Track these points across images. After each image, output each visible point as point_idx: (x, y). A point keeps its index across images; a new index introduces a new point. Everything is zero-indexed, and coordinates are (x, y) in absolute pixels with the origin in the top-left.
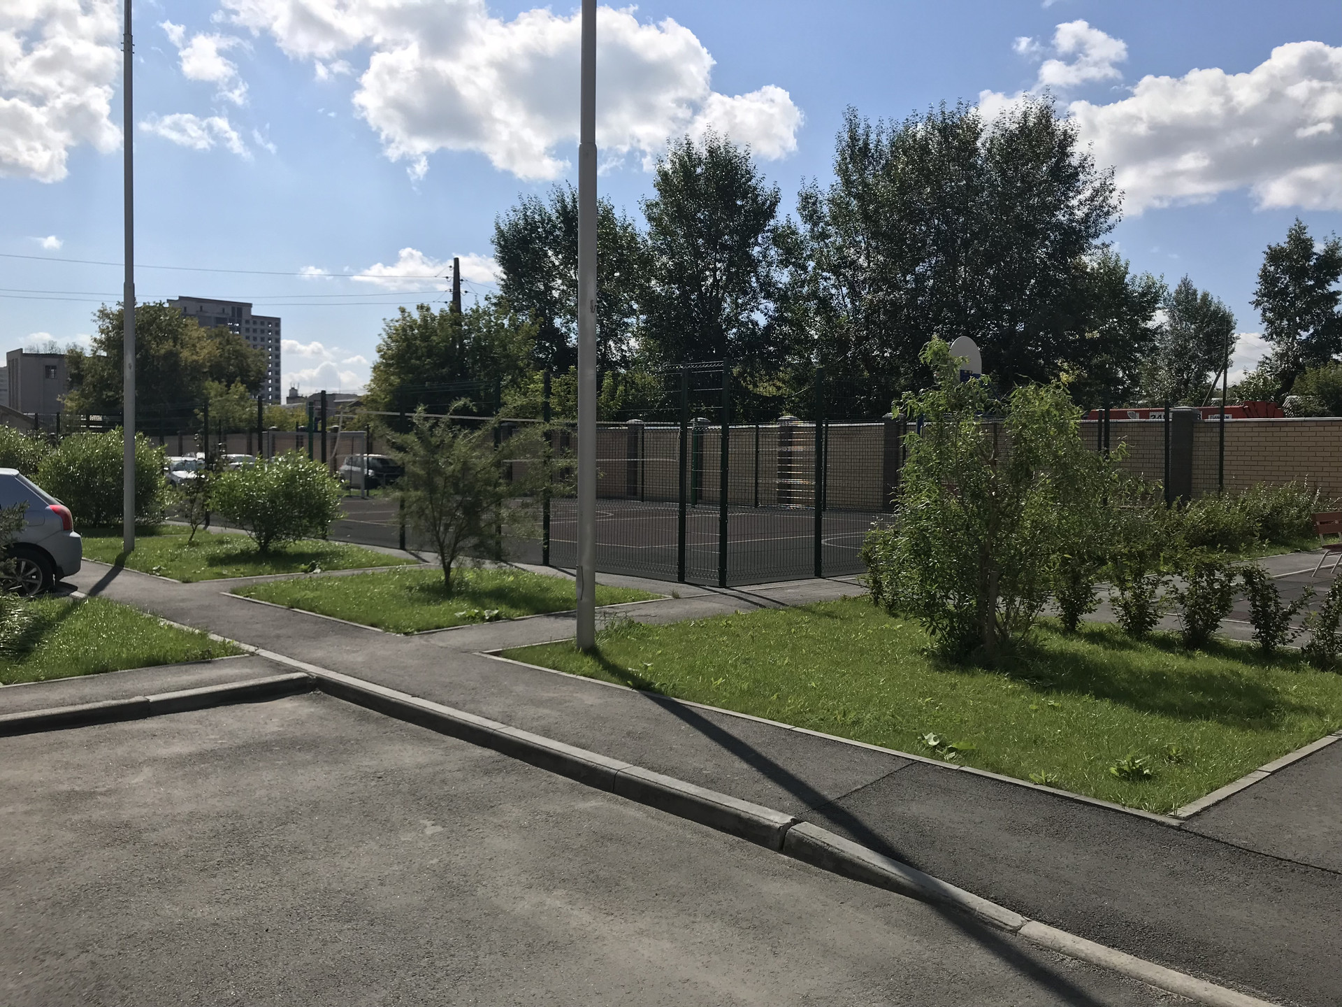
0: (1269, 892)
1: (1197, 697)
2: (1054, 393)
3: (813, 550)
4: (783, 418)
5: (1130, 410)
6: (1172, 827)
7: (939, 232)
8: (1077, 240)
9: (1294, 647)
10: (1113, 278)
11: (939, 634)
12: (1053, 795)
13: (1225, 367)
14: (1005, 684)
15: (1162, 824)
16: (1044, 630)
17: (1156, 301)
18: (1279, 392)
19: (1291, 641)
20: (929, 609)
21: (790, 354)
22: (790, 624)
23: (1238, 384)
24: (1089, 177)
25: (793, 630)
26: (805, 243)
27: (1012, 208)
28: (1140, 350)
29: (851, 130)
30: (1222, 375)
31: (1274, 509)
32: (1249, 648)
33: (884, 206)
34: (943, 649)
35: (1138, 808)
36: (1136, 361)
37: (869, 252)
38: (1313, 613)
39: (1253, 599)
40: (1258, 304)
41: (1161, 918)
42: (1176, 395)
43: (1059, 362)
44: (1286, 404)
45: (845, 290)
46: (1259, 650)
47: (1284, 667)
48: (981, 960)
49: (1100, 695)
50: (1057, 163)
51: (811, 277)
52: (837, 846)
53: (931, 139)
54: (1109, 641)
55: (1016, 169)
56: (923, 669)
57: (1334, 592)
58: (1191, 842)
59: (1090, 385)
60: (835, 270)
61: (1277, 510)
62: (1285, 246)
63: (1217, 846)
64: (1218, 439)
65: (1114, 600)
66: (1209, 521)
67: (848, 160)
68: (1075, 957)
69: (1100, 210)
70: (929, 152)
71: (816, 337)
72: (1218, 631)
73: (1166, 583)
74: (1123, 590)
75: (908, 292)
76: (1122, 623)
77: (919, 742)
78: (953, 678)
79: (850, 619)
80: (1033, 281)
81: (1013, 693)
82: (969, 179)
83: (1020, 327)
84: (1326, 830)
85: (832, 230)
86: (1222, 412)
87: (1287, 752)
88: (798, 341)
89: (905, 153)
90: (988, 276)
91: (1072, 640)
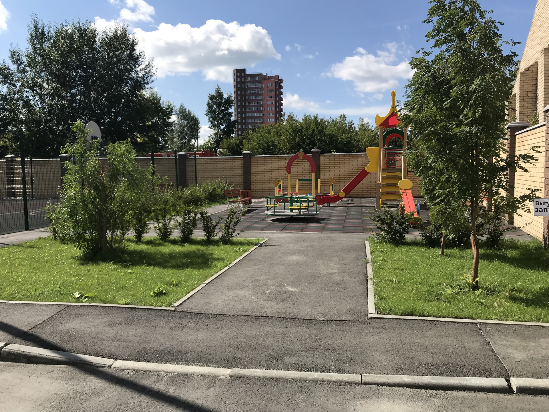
0: (204, 327)
1: (184, 260)
2: (126, 145)
3: (24, 218)
4: (8, 156)
5: (163, 153)
6: (172, 311)
7: (81, 76)
8: (140, 85)
9: (217, 238)
10: (155, 102)
11: (82, 250)
12: (128, 308)
13: (198, 138)
14: (111, 266)
15: (168, 310)
16: (129, 242)
17: (172, 112)
18: (215, 148)
19: (216, 236)
20: (79, 238)
21: (10, 126)
22: (10, 254)
23: (202, 144)
24: (143, 59)
25: (11, 256)
26: (14, 74)
27: (113, 69)
28: (167, 130)
29: (35, 24)
30: (197, 140)
31: (213, 189)
32: (203, 240)
33: (54, 61)
34: (85, 255)
35: (160, 306)
36: (166, 134)
37: (48, 81)
38: (222, 225)
39: (204, 222)
40: (207, 115)
41: (166, 346)
42: (181, 148)
43: (135, 134)
44: (218, 152)
45: (37, 98)
46: (206, 240)
47: (214, 245)
48: (95, 382)
49: (149, 264)
50: (131, 52)
51: (19, 90)
52: (28, 351)
53: (74, 34)
54: (154, 243)
55: (114, 53)
56: (75, 264)
57: (228, 217)
58: (178, 315)
59: (148, 143)
60: (32, 88)
61: (214, 190)
62: (215, 94)
63: (187, 314)
64: (194, 164)
65: (155, 227)
66: (192, 195)
67: (34, 38)
68: (133, 370)
69: (148, 74)
70: (74, 40)
71: (24, 119)
72: (193, 235)
73: (174, 219)
74: (159, 223)
75: (68, 101)
76: (159, 236)
77: (71, 297)
78: (89, 267)
79: (42, 248)
80: (123, 100)
81: (114, 269)
82: (93, 54)
83: (119, 119)
84: (223, 300)
85: (28, 69)
86: (195, 154)
87: (213, 275)
88: (14, 120)
89: (62, 38)
90: (104, 96)
91: (140, 245)
